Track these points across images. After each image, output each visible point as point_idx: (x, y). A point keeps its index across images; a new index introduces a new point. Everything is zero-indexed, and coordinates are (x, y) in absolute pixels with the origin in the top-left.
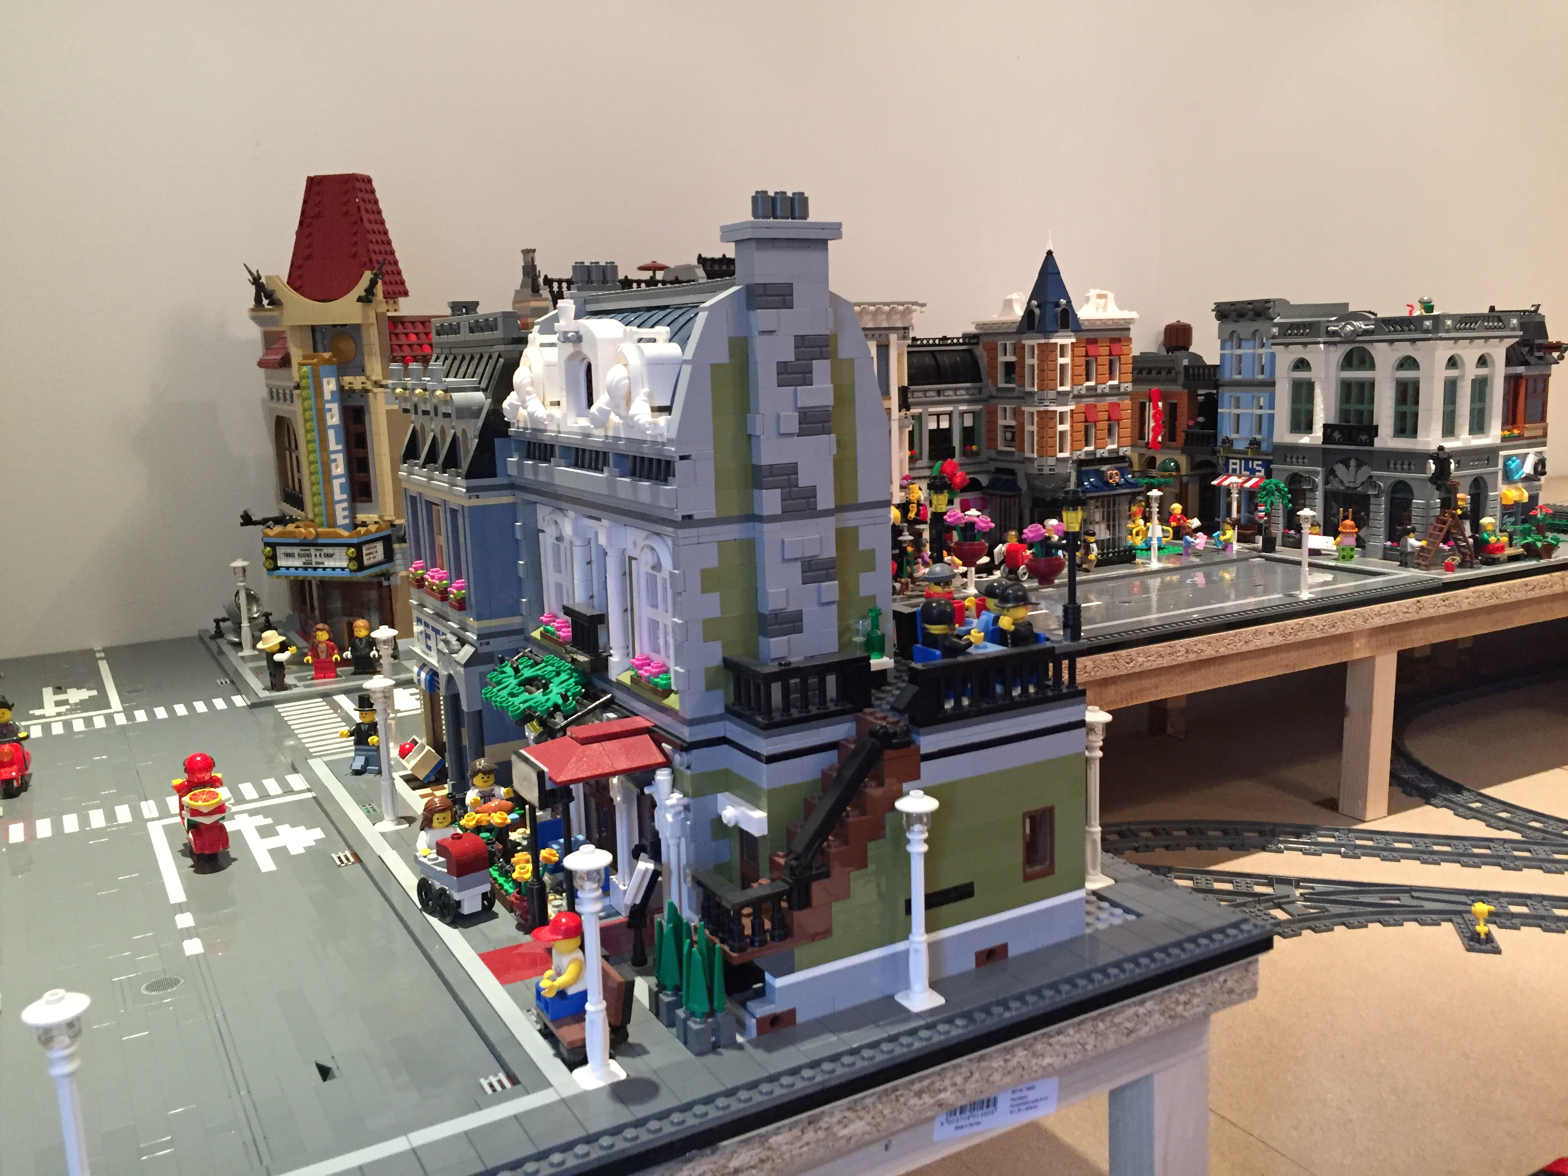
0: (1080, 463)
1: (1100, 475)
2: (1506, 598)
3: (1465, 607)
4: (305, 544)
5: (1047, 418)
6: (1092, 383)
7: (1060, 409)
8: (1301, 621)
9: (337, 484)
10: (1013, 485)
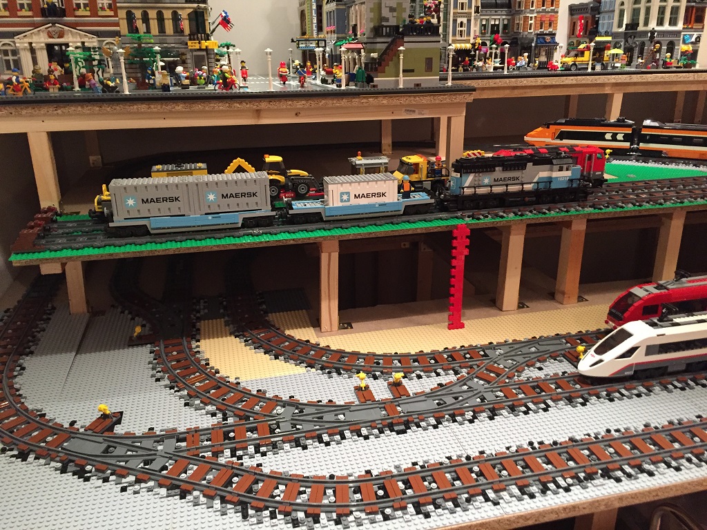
0: (538, 34)
1: (544, 38)
2: (667, 79)
3: (649, 80)
4: (306, 40)
5: (526, 18)
6: (544, 8)
7: (530, 15)
8: (583, 77)
9: (314, 25)
10: (516, 43)
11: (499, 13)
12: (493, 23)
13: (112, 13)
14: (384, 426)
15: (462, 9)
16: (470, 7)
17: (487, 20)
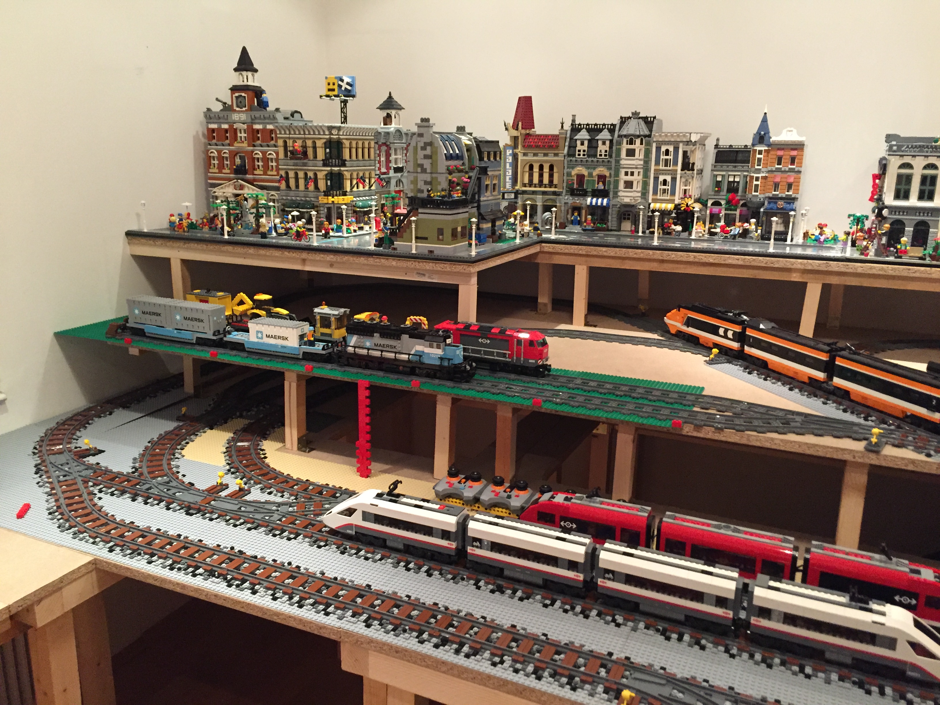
0: (770, 198)
5: (751, 179)
6: (780, 166)
11: (740, 168)
12: (731, 179)
13: (275, 173)
14: (185, 507)
15: (666, 165)
16: (676, 163)
17: (723, 176)
